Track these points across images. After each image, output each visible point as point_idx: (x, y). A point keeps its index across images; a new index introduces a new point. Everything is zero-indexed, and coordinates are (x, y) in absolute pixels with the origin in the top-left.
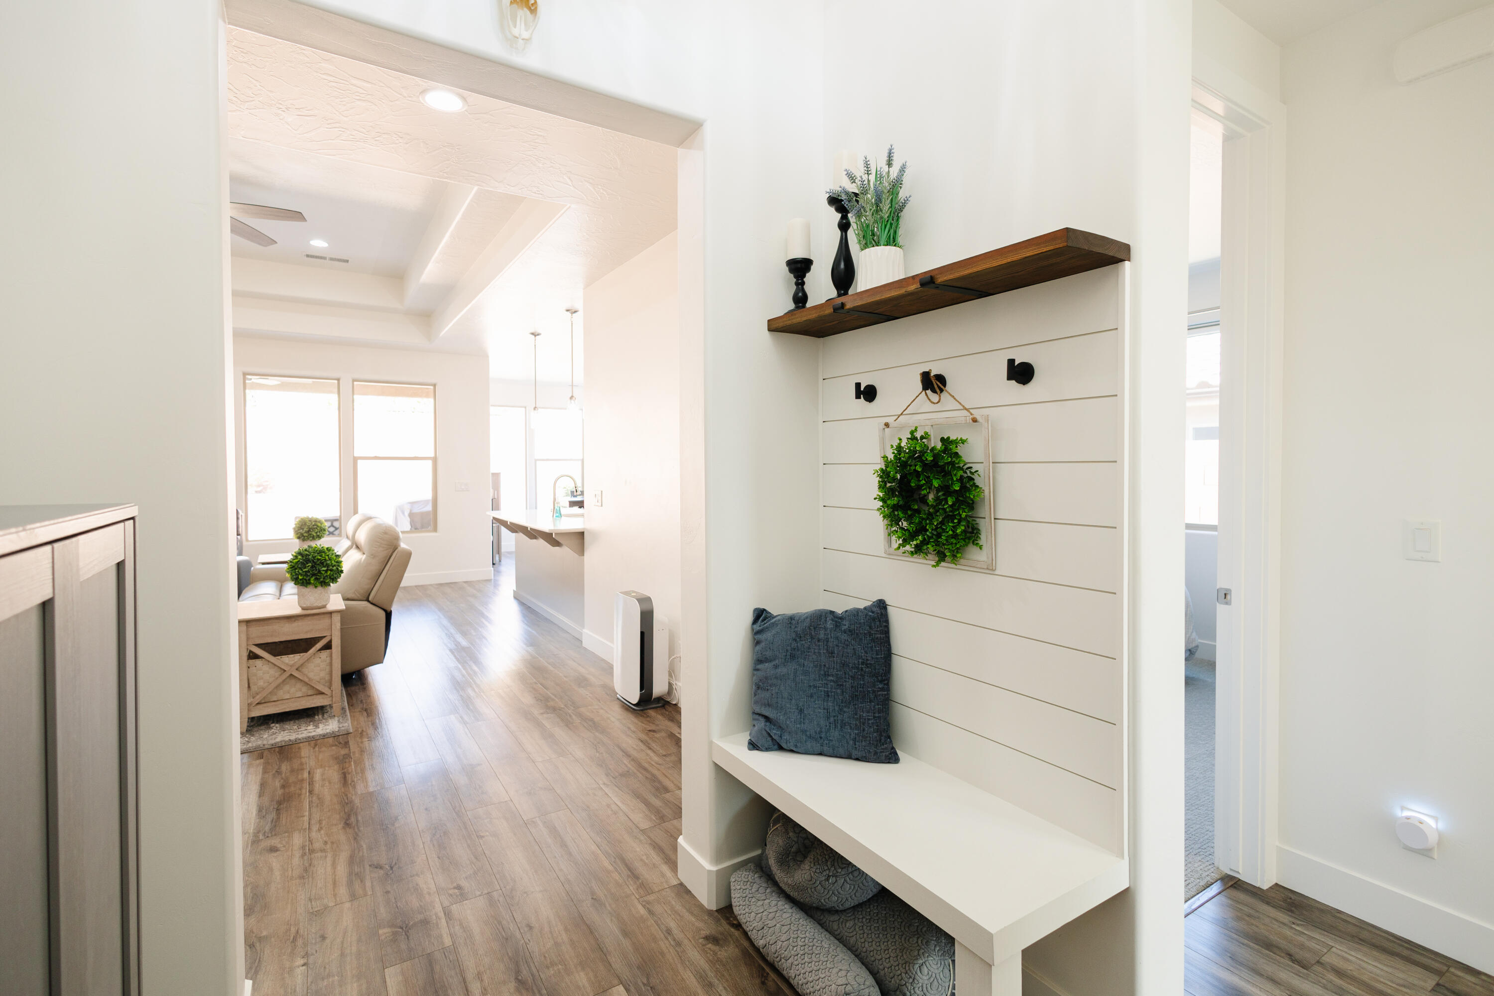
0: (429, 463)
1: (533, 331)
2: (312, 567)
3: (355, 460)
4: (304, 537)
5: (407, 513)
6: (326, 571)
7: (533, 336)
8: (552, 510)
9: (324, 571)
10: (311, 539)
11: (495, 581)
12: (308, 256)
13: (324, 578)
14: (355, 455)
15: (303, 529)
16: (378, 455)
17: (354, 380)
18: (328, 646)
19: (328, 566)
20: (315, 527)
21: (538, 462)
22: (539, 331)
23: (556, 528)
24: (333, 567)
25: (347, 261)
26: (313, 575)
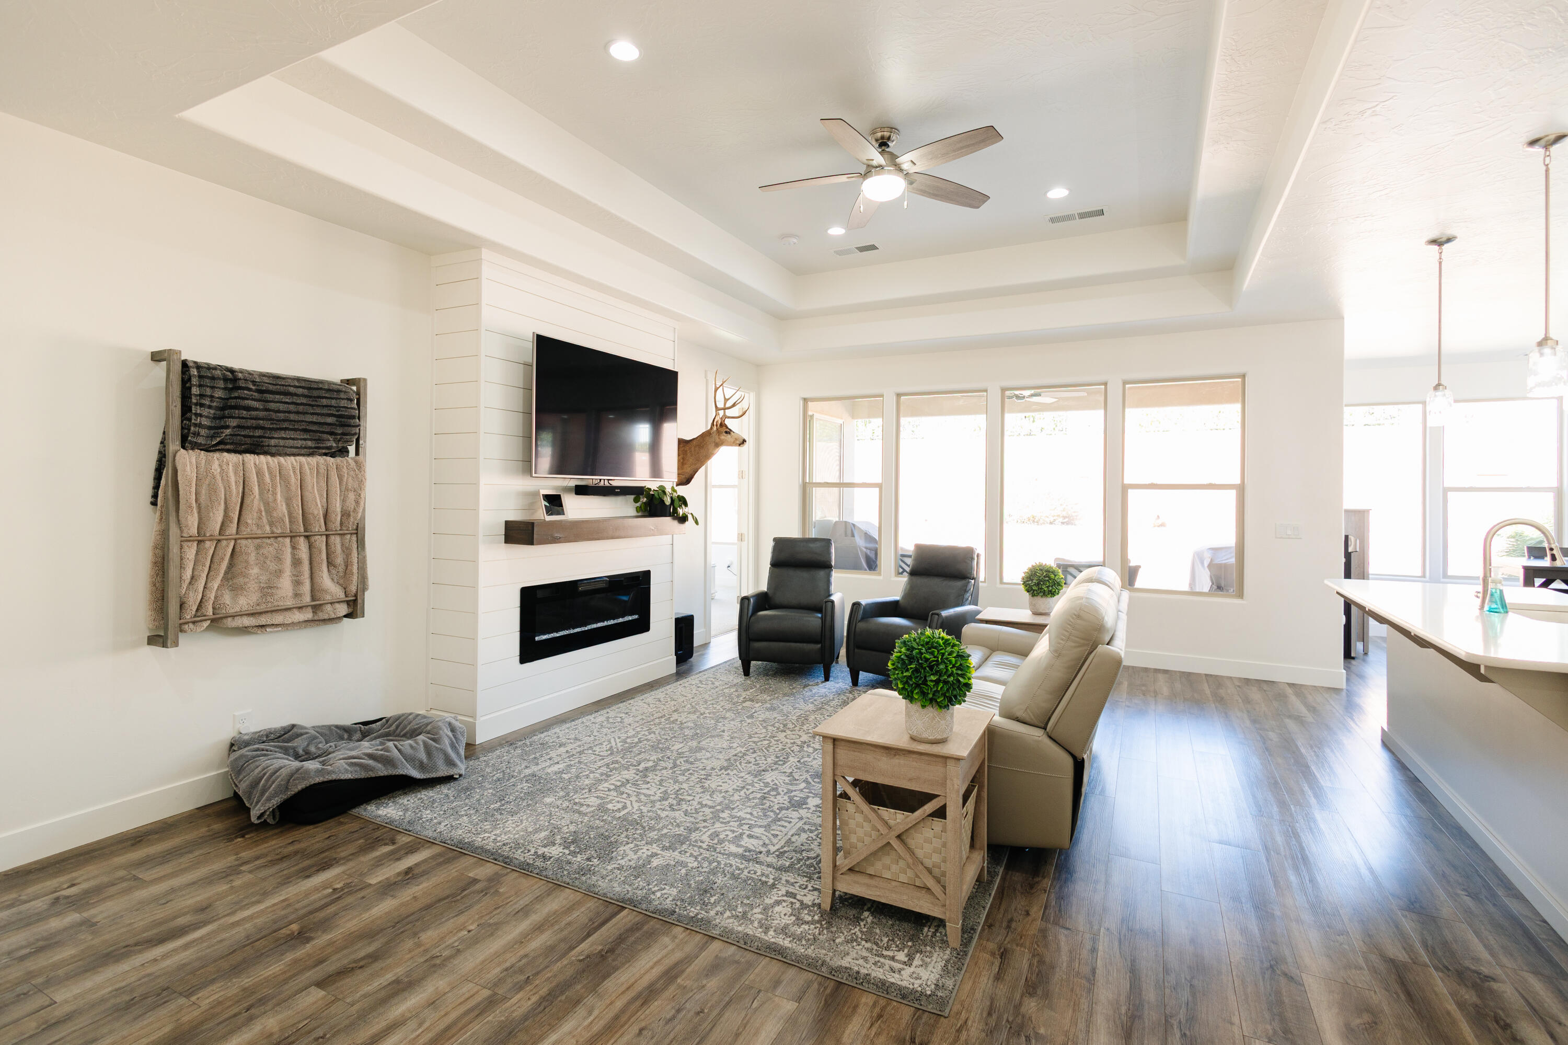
0: (1233, 494)
1: (1433, 235)
2: (916, 670)
3: (1125, 488)
4: (1034, 590)
5: (1206, 564)
6: (937, 682)
7: (1436, 247)
8: (1480, 595)
9: (932, 681)
10: (1042, 594)
11: (1350, 694)
12: (1053, 220)
13: (934, 695)
14: (1126, 482)
15: (1032, 580)
16: (1155, 482)
17: (1125, 383)
18: (941, 813)
19: (939, 673)
20: (1047, 579)
21: (1450, 494)
22: (1450, 232)
23: (1492, 655)
24: (949, 676)
25: (1101, 213)
26: (918, 685)
